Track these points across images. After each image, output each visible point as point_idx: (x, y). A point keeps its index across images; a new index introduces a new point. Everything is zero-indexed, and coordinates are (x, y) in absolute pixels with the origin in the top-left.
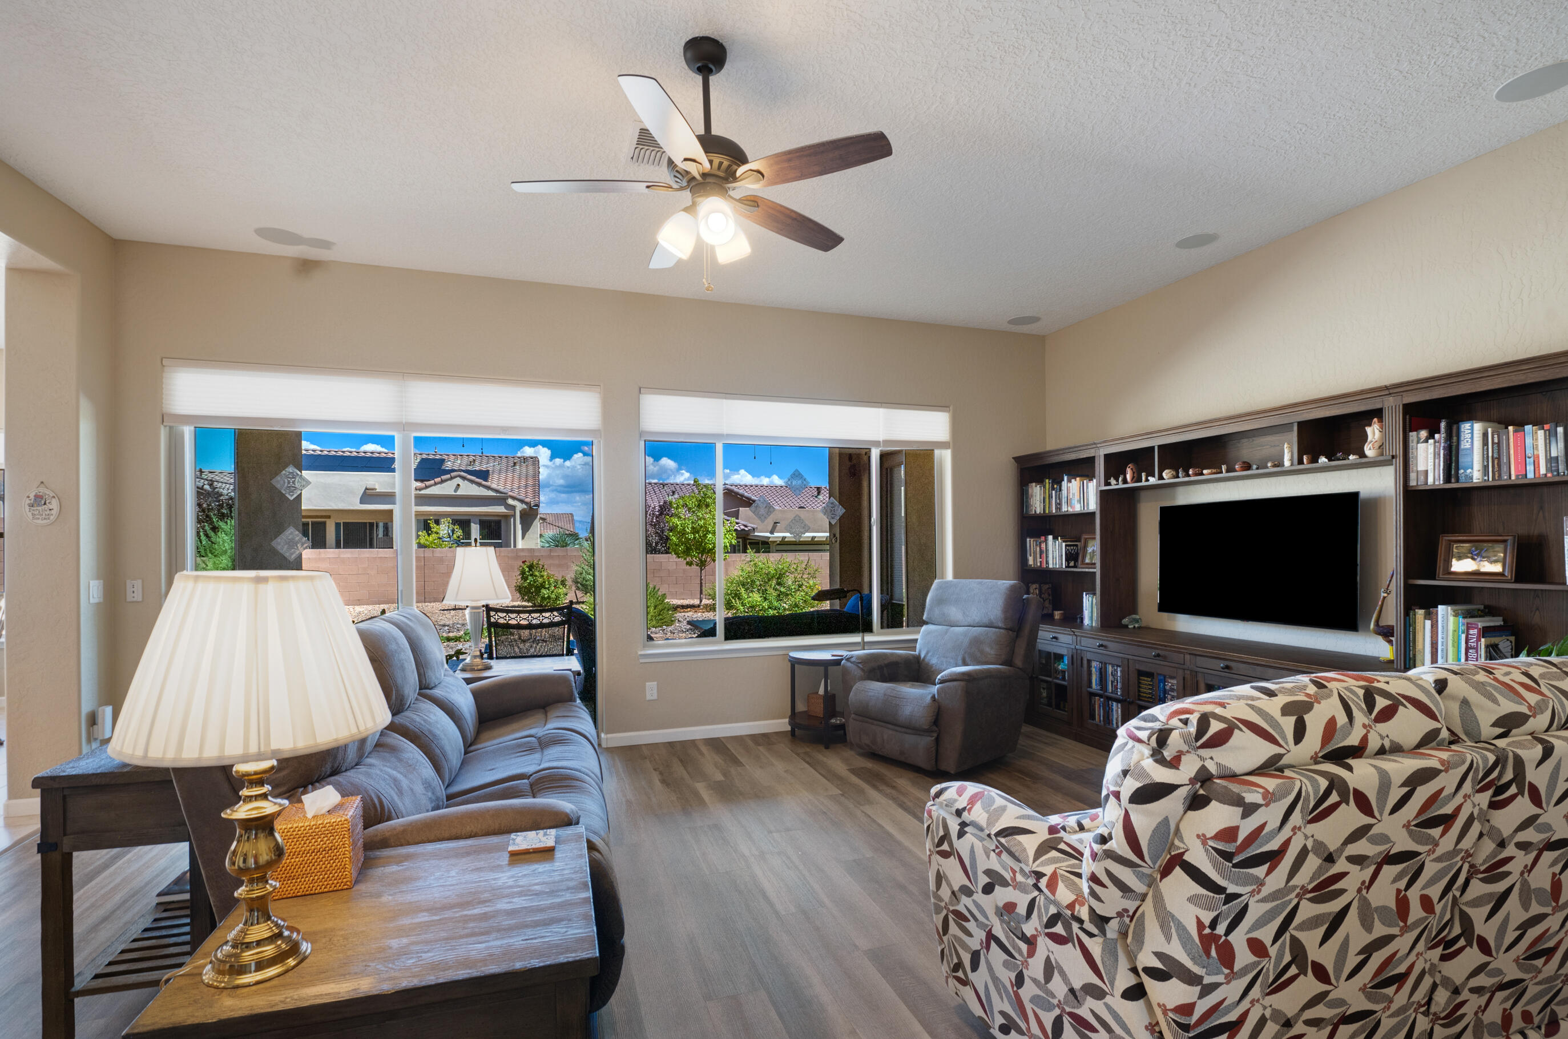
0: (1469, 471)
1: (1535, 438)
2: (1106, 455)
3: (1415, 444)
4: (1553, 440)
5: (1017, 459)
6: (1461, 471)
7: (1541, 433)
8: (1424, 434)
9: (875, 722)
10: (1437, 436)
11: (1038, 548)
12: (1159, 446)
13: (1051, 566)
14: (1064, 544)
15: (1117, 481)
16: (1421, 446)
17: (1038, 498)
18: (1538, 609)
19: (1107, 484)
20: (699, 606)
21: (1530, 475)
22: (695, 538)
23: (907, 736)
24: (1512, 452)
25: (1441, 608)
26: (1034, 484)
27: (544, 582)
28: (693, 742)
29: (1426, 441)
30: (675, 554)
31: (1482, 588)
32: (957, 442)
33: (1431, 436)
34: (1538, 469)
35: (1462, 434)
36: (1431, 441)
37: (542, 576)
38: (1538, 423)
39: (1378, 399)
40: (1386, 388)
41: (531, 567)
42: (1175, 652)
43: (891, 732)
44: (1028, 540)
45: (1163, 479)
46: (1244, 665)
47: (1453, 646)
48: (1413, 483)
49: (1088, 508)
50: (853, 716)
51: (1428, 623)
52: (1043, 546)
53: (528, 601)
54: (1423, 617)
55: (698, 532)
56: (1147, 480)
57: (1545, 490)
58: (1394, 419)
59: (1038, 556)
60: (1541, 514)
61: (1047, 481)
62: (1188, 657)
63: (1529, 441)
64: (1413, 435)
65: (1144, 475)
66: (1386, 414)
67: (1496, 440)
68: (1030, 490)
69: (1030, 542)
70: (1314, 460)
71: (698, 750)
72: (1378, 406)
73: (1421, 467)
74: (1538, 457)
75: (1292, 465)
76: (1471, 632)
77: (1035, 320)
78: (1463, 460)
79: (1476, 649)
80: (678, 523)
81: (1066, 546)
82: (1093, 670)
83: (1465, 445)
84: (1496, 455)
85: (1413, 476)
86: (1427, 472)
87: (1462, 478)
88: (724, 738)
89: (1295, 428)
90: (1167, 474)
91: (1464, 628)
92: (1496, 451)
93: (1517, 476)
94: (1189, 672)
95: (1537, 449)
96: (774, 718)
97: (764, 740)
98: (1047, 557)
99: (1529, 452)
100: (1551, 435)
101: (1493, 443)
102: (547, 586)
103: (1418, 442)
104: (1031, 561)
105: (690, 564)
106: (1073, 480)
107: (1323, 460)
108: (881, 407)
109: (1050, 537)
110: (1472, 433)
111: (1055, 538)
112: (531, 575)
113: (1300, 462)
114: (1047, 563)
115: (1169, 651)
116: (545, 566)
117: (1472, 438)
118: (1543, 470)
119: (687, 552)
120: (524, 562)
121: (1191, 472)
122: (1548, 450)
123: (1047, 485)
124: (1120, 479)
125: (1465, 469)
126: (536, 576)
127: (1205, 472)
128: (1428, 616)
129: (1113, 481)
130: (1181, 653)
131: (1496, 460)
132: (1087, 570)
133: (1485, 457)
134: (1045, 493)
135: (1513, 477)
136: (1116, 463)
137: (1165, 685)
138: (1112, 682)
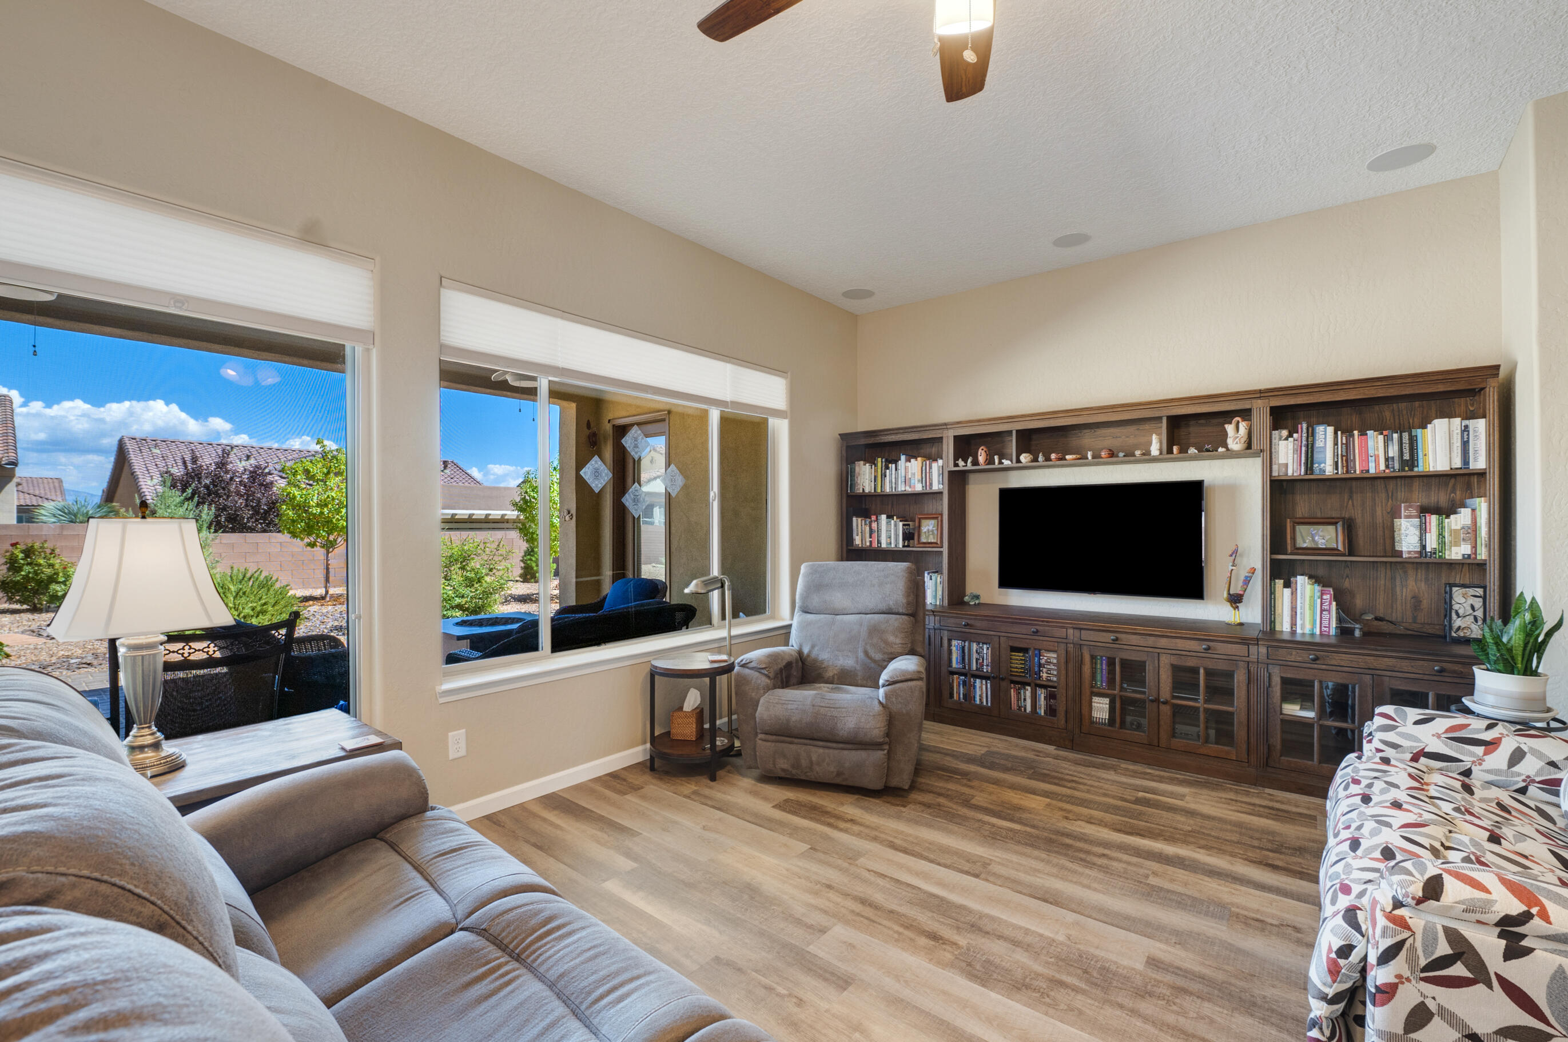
0: (1322, 465)
1: (1375, 441)
2: (955, 437)
3: (1277, 441)
4: (1390, 443)
5: (843, 436)
6: (1316, 465)
7: (1381, 438)
8: (1285, 433)
9: (796, 740)
10: (1295, 435)
11: (868, 528)
12: (1018, 431)
13: (884, 545)
14: (901, 524)
15: (966, 462)
16: (1283, 443)
17: (866, 477)
18: (1347, 576)
19: (956, 465)
20: (323, 598)
21: (1372, 471)
22: (322, 513)
23: (846, 752)
24: (1357, 451)
25: (1300, 578)
26: (862, 463)
27: (57, 574)
28: (522, 806)
29: (1286, 439)
30: (289, 532)
31: (1304, 560)
32: (795, 412)
33: (1290, 435)
34: (1376, 466)
35: (1317, 435)
36: (1291, 439)
37: (52, 566)
38: (1379, 429)
39: (1248, 402)
40: (1260, 391)
41: (28, 552)
42: (1056, 627)
43: (821, 750)
44: (854, 519)
45: (1020, 462)
46: (1134, 637)
47: (1310, 609)
48: (1275, 474)
49: (931, 488)
50: (760, 736)
51: (1287, 592)
52: (874, 525)
53: (22, 603)
54: (1282, 586)
55: (326, 505)
56: (1000, 463)
57: (1354, 483)
58: (1262, 418)
59: (868, 535)
60: (1350, 502)
61: (880, 459)
62: (1071, 631)
63: (1371, 443)
64: (1275, 433)
65: (996, 458)
66: (1255, 414)
67: (1344, 442)
68: (857, 469)
69: (857, 522)
70: (1183, 450)
71: (535, 816)
72: (1248, 407)
73: (1282, 460)
74: (1378, 456)
75: (1161, 453)
76: (1325, 597)
77: (867, 294)
78: (1317, 456)
79: (1329, 611)
80: (296, 493)
81: (904, 525)
82: (954, 649)
83: (1319, 444)
84: (1344, 454)
85: (1275, 467)
86: (1287, 465)
87: (1317, 470)
88: (563, 790)
89: (1165, 420)
90: (1025, 458)
91: (1319, 594)
92: (1344, 450)
93: (1362, 471)
94: (1072, 645)
95: (1378, 450)
96: (625, 749)
97: (615, 780)
98: (879, 536)
99: (1371, 452)
100: (1387, 441)
101: (1342, 444)
102: (61, 579)
103: (1280, 439)
104: (857, 541)
105: (312, 545)
106: (912, 460)
107: (1192, 451)
108: (729, 362)
109: (884, 517)
110: (1325, 434)
111: (890, 517)
112: (28, 564)
113: (1170, 451)
114: (879, 542)
115: (1049, 626)
116: (57, 551)
117: (1325, 438)
118: (1382, 467)
119: (309, 530)
120: (14, 545)
121: (1053, 456)
122: (1386, 452)
123: (879, 465)
124: (970, 460)
125: (1320, 464)
126: (40, 565)
127: (1067, 457)
128: (1287, 585)
129: (961, 463)
130: (1063, 627)
131: (1347, 459)
132: (929, 549)
133: (1335, 455)
134: (876, 471)
135: (1358, 472)
136: (965, 445)
137: (1040, 659)
138: (977, 660)
